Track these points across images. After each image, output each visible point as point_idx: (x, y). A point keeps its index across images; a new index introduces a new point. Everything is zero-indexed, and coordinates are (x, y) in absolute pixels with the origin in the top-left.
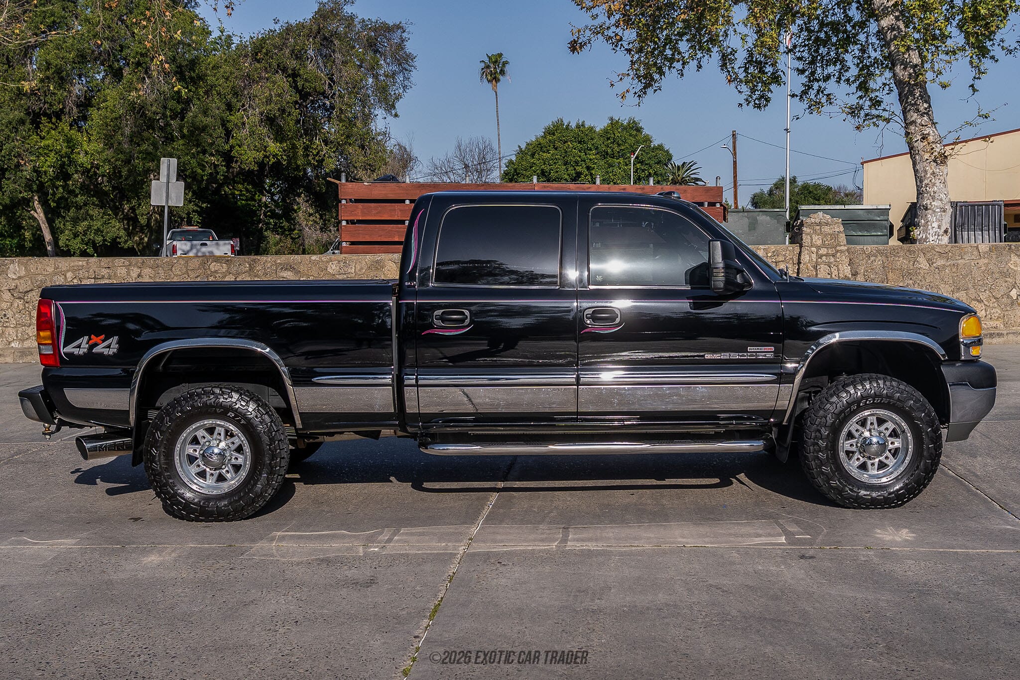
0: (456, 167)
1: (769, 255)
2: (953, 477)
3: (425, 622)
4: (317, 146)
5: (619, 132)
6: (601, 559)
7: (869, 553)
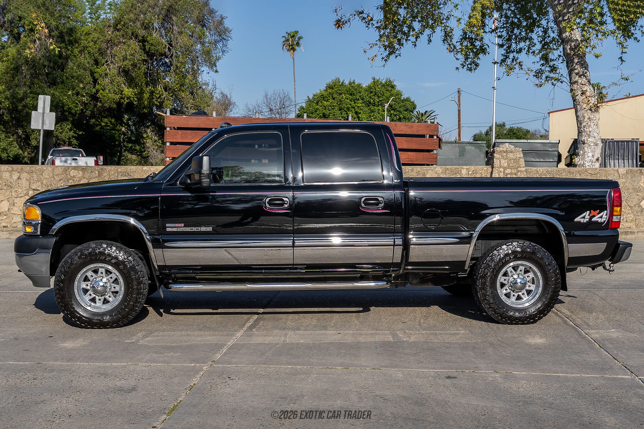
0: (264, 111)
1: (470, 173)
2: (571, 326)
3: (164, 416)
4: (159, 92)
5: (379, 88)
6: (303, 376)
7: (496, 375)
